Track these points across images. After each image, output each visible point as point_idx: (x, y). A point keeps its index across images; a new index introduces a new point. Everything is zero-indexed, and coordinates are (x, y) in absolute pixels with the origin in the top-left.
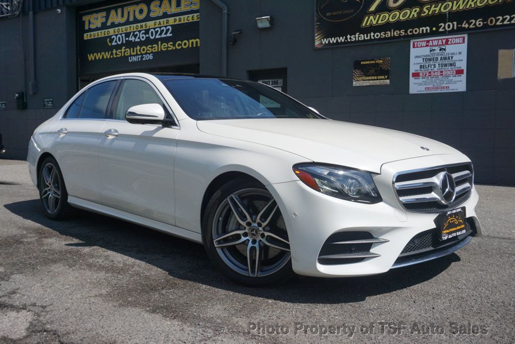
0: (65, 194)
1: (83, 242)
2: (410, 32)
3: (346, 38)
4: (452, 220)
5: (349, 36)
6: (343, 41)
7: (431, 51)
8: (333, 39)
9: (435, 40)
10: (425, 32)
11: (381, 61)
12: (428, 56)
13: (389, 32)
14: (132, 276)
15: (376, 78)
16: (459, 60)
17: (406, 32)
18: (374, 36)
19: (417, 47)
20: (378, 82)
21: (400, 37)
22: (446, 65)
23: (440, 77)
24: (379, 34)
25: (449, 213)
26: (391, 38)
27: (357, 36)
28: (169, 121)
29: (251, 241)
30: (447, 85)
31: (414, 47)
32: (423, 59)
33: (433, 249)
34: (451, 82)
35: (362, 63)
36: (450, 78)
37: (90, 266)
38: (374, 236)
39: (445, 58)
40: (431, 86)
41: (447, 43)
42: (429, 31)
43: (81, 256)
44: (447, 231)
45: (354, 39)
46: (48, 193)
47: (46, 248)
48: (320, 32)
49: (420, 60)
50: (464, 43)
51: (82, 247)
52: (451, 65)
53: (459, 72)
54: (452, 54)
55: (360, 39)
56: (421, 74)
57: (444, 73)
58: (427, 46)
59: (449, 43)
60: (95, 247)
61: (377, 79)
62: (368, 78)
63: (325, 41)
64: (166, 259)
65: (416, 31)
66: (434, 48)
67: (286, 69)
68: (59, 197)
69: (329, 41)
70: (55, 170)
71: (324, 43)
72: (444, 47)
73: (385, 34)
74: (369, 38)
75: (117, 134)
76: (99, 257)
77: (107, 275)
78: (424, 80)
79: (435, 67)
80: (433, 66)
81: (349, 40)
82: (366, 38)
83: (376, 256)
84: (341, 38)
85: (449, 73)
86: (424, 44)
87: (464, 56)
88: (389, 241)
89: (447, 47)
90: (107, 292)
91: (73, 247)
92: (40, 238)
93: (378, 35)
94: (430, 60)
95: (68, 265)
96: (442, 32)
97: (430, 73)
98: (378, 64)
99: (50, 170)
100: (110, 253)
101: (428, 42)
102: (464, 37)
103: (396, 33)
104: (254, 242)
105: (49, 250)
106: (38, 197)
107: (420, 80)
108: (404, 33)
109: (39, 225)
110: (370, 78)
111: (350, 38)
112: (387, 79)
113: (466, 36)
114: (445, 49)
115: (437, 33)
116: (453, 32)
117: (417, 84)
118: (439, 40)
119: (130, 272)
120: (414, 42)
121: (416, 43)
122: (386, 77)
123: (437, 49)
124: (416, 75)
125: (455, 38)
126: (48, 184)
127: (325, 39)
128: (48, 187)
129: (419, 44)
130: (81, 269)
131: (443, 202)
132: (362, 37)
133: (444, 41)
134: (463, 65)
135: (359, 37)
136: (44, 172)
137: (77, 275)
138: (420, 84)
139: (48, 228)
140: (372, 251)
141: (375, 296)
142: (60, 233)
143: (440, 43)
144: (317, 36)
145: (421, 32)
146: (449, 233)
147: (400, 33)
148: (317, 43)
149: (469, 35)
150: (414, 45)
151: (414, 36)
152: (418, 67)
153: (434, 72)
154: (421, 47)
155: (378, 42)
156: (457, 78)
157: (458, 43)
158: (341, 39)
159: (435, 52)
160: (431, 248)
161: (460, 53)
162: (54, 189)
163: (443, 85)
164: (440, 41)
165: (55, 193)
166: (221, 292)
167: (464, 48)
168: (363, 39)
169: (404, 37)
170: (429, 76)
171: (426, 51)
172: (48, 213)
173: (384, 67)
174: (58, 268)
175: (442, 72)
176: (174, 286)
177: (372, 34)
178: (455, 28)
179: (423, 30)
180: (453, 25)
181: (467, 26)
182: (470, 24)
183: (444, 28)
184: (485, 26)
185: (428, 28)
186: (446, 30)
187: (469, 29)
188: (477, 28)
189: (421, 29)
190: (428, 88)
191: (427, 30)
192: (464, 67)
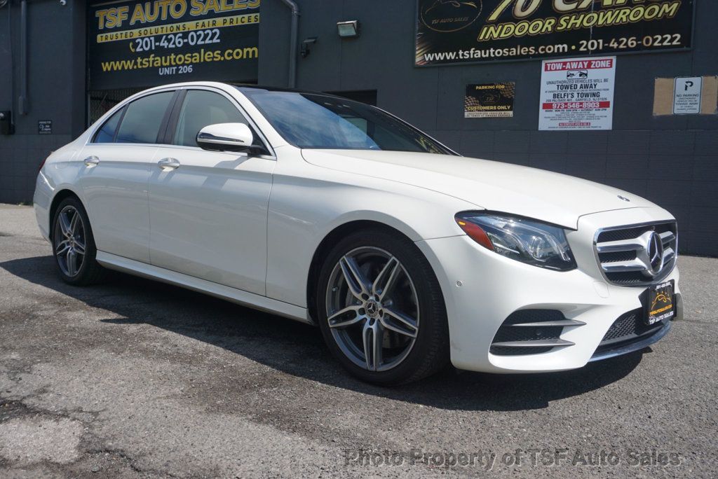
0: (92, 249)
1: (125, 317)
2: (542, 50)
3: (457, 55)
4: (660, 297)
5: (461, 52)
6: (453, 58)
7: (568, 76)
8: (440, 54)
9: (574, 62)
10: (561, 50)
11: (503, 87)
12: (565, 82)
13: (514, 49)
14: (211, 368)
15: (495, 108)
16: (604, 90)
17: (536, 50)
18: (494, 53)
19: (551, 70)
20: (497, 114)
21: (528, 56)
22: (587, 95)
23: (579, 111)
24: (500, 50)
25: (658, 287)
26: (516, 57)
27: (472, 52)
28: (259, 149)
29: (369, 319)
30: (588, 121)
31: (546, 70)
32: (558, 86)
33: (636, 336)
34: (593, 117)
35: (477, 87)
36: (591, 112)
37: (146, 352)
38: (566, 317)
39: (586, 86)
40: (567, 121)
41: (589, 67)
42: (566, 50)
43: (128, 338)
44: (655, 312)
45: (468, 56)
46: (67, 247)
47: (73, 325)
48: (422, 46)
49: (554, 87)
50: (611, 67)
51: (125, 325)
52: (594, 95)
53: (604, 105)
54: (595, 81)
55: (475, 56)
56: (554, 106)
57: (584, 105)
58: (563, 69)
59: (592, 66)
60: (144, 325)
61: (497, 110)
62: (484, 108)
63: (430, 57)
64: (252, 343)
65: (550, 49)
66: (572, 72)
67: (375, 92)
68: (84, 253)
69: (434, 57)
70: (79, 215)
71: (427, 59)
72: (585, 72)
73: (509, 51)
74: (487, 55)
75: (178, 165)
76: (155, 339)
77: (175, 365)
78: (559, 113)
79: (573, 97)
80: (570, 96)
81: (461, 57)
82: (484, 56)
83: (568, 344)
84: (451, 54)
85: (590, 105)
86: (560, 66)
87: (611, 85)
88: (585, 324)
89: (590, 71)
90: (182, 391)
91: (113, 324)
92: (60, 311)
93: (499, 52)
94: (567, 87)
95: (113, 351)
96: (583, 52)
97: (566, 104)
98: (498, 90)
99: (70, 216)
100: (167, 333)
101: (565, 64)
102: (612, 60)
103: (524, 51)
104: (372, 322)
105: (78, 328)
106: (51, 254)
107: (553, 113)
108: (533, 51)
109: (54, 292)
110: (488, 108)
111: (463, 55)
112: (510, 110)
113: (614, 59)
114: (586, 75)
115: (577, 53)
116: (597, 52)
117: (549, 117)
118: (579, 62)
119: (207, 362)
120: (546, 64)
121: (549, 65)
122: (509, 107)
123: (577, 74)
124: (548, 106)
125: (600, 61)
126: (66, 235)
127: (429, 55)
128: (66, 238)
129: (554, 66)
130: (134, 357)
131: (649, 272)
132: (479, 54)
133: (586, 64)
134: (609, 96)
135: (474, 54)
136: (62, 217)
137: (131, 365)
138: (552, 119)
139: (68, 297)
140: (562, 337)
141: (563, 400)
142: (88, 303)
143: (581, 65)
144: (419, 49)
145: (556, 51)
146: (657, 315)
147: (529, 51)
148: (418, 59)
149: (618, 57)
150: (546, 67)
151: (547, 56)
152: (550, 96)
153: (572, 104)
154: (556, 70)
155: (501, 61)
156: (601, 112)
157: (603, 68)
158: (451, 56)
159: (574, 77)
160: (634, 335)
161: (606, 80)
162: (76, 242)
163: (581, 121)
164: (581, 63)
165: (77, 247)
166: (348, 394)
167: (610, 73)
168: (479, 56)
169: (534, 56)
170: (566, 108)
171: (561, 76)
172: (66, 276)
173: (506, 95)
174: (98, 354)
175: (581, 103)
176: (275, 383)
177: (492, 50)
178: (601, 47)
179: (558, 48)
180: (598, 43)
181: (616, 45)
182: (619, 43)
183: (586, 47)
184: (639, 47)
185: (565, 46)
186: (588, 50)
187: (618, 50)
188: (628, 49)
189: (556, 47)
190: (563, 124)
191: (564, 48)
192: (610, 98)
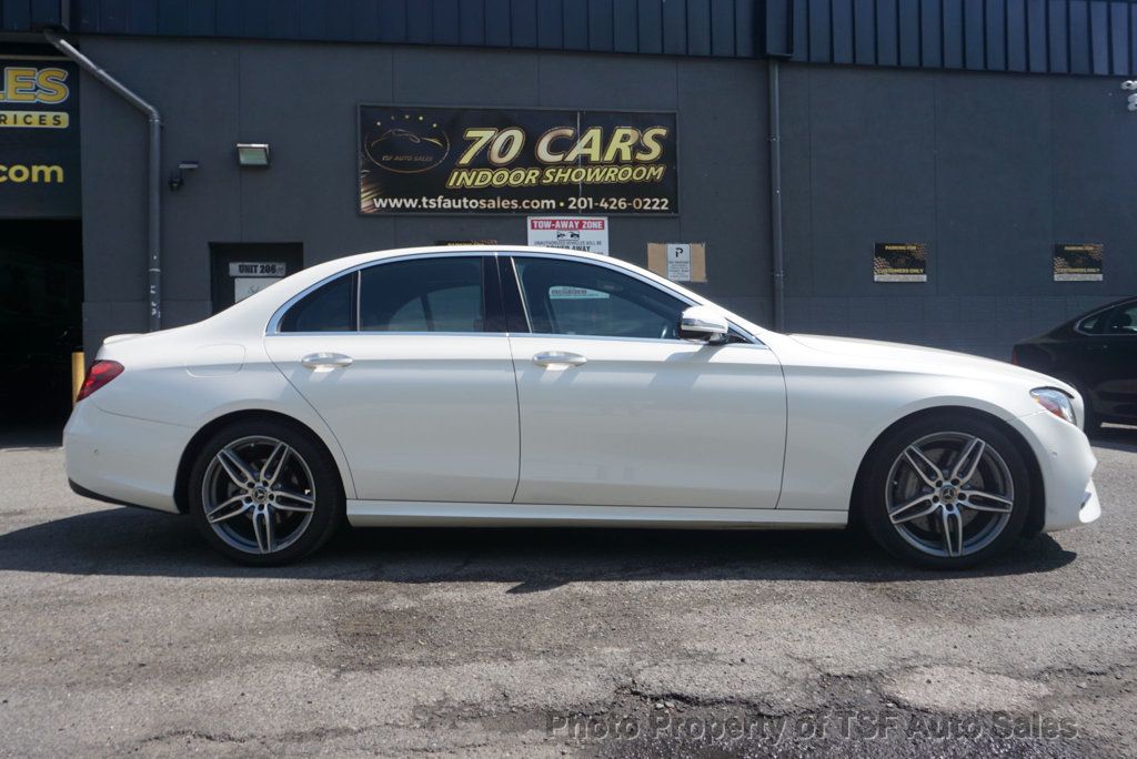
2: (527, 204)
3: (420, 203)
5: (424, 200)
6: (414, 206)
7: (558, 236)
8: (396, 200)
9: (563, 221)
10: (548, 207)
12: (555, 242)
13: (493, 202)
17: (520, 204)
18: (468, 204)
19: (538, 228)
21: (510, 210)
24: (476, 201)
26: (496, 210)
27: (439, 200)
31: (533, 227)
39: (579, 249)
41: (580, 227)
42: (554, 207)
45: (435, 205)
48: (369, 187)
50: (603, 228)
54: (588, 243)
55: (444, 205)
58: (553, 228)
59: (584, 227)
63: (382, 203)
65: (535, 204)
66: (562, 232)
67: (300, 245)
69: (388, 203)
71: (378, 206)
72: (576, 232)
73: (487, 203)
74: (459, 206)
81: (425, 206)
82: (455, 206)
84: (411, 200)
86: (548, 225)
87: (605, 248)
89: (581, 232)
93: (474, 204)
96: (573, 210)
101: (554, 222)
102: (603, 221)
103: (505, 204)
108: (516, 206)
111: (428, 203)
113: (606, 220)
114: (578, 236)
115: (565, 211)
116: (587, 212)
118: (569, 221)
120: (532, 221)
121: (535, 223)
123: (568, 235)
125: (592, 221)
127: (381, 200)
129: (541, 224)
132: (448, 204)
133: (577, 224)
135: (442, 203)
143: (571, 225)
144: (365, 192)
145: (543, 207)
147: (511, 205)
148: (364, 205)
149: (610, 218)
150: (533, 225)
151: (532, 212)
154: (544, 228)
155: (485, 214)
157: (595, 229)
158: (411, 203)
159: (565, 238)
161: (599, 243)
164: (571, 222)
167: (603, 236)
168: (449, 206)
169: (517, 210)
171: (551, 235)
177: (465, 200)
178: (591, 206)
179: (545, 204)
180: (588, 202)
181: (606, 205)
182: (610, 203)
183: (576, 205)
184: (630, 209)
185: (553, 201)
186: (578, 209)
187: (609, 210)
188: (619, 210)
189: (543, 202)
191: (551, 204)
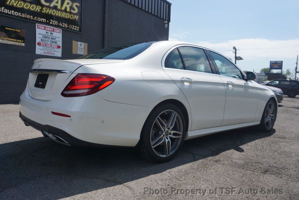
2: (36, 19)
7: (46, 33)
10: (43, 21)
11: (19, 31)
12: (45, 35)
13: (24, 14)
15: (16, 40)
16: (59, 41)
18: (14, 13)
19: (39, 28)
20: (17, 44)
21: (30, 19)
22: (53, 42)
23: (51, 48)
26: (24, 18)
27: (2, 9)
30: (53, 52)
32: (43, 36)
34: (55, 51)
35: (6, 28)
36: (55, 49)
39: (53, 39)
40: (46, 52)
41: (53, 31)
42: (45, 22)
45: (0, 10)
49: (41, 36)
50: (60, 33)
52: (55, 42)
53: (59, 47)
54: (56, 37)
55: (4, 12)
56: (42, 44)
57: (52, 46)
58: (45, 29)
59: (54, 31)
61: (17, 42)
65: (39, 19)
66: (48, 32)
72: (52, 33)
73: (21, 15)
74: (11, 13)
78: (43, 48)
79: (48, 42)
80: (47, 41)
82: (9, 13)
85: (54, 46)
86: (43, 28)
87: (61, 40)
89: (54, 33)
93: (16, 14)
94: (46, 37)
96: (51, 24)
97: (46, 44)
98: (17, 32)
101: (45, 27)
102: (60, 30)
103: (28, 17)
107: (41, 47)
108: (32, 18)
110: (12, 40)
112: (23, 42)
113: (61, 30)
114: (53, 34)
115: (48, 24)
116: (55, 26)
117: (40, 49)
118: (50, 28)
120: (38, 25)
121: (39, 26)
122: (23, 41)
123: (49, 33)
124: (39, 44)
125: (57, 29)
132: (6, 11)
133: (52, 29)
134: (60, 44)
135: (4, 10)
138: (41, 50)
145: (41, 21)
147: (30, 17)
149: (62, 30)
150: (38, 27)
151: (38, 22)
152: (40, 40)
153: (48, 44)
154: (41, 29)
155: (18, 18)
156: (57, 50)
157: (58, 32)
159: (48, 34)
163: (52, 52)
164: (51, 29)
167: (60, 35)
169: (32, 20)
170: (46, 46)
171: (44, 32)
173: (21, 35)
175: (51, 45)
178: (57, 24)
179: (42, 20)
180: (56, 22)
181: (61, 25)
182: (63, 25)
183: (52, 23)
184: (68, 28)
185: (45, 20)
186: (53, 24)
187: (62, 27)
188: (65, 28)
189: (42, 19)
190: (45, 52)
191: (44, 21)
192: (61, 45)
